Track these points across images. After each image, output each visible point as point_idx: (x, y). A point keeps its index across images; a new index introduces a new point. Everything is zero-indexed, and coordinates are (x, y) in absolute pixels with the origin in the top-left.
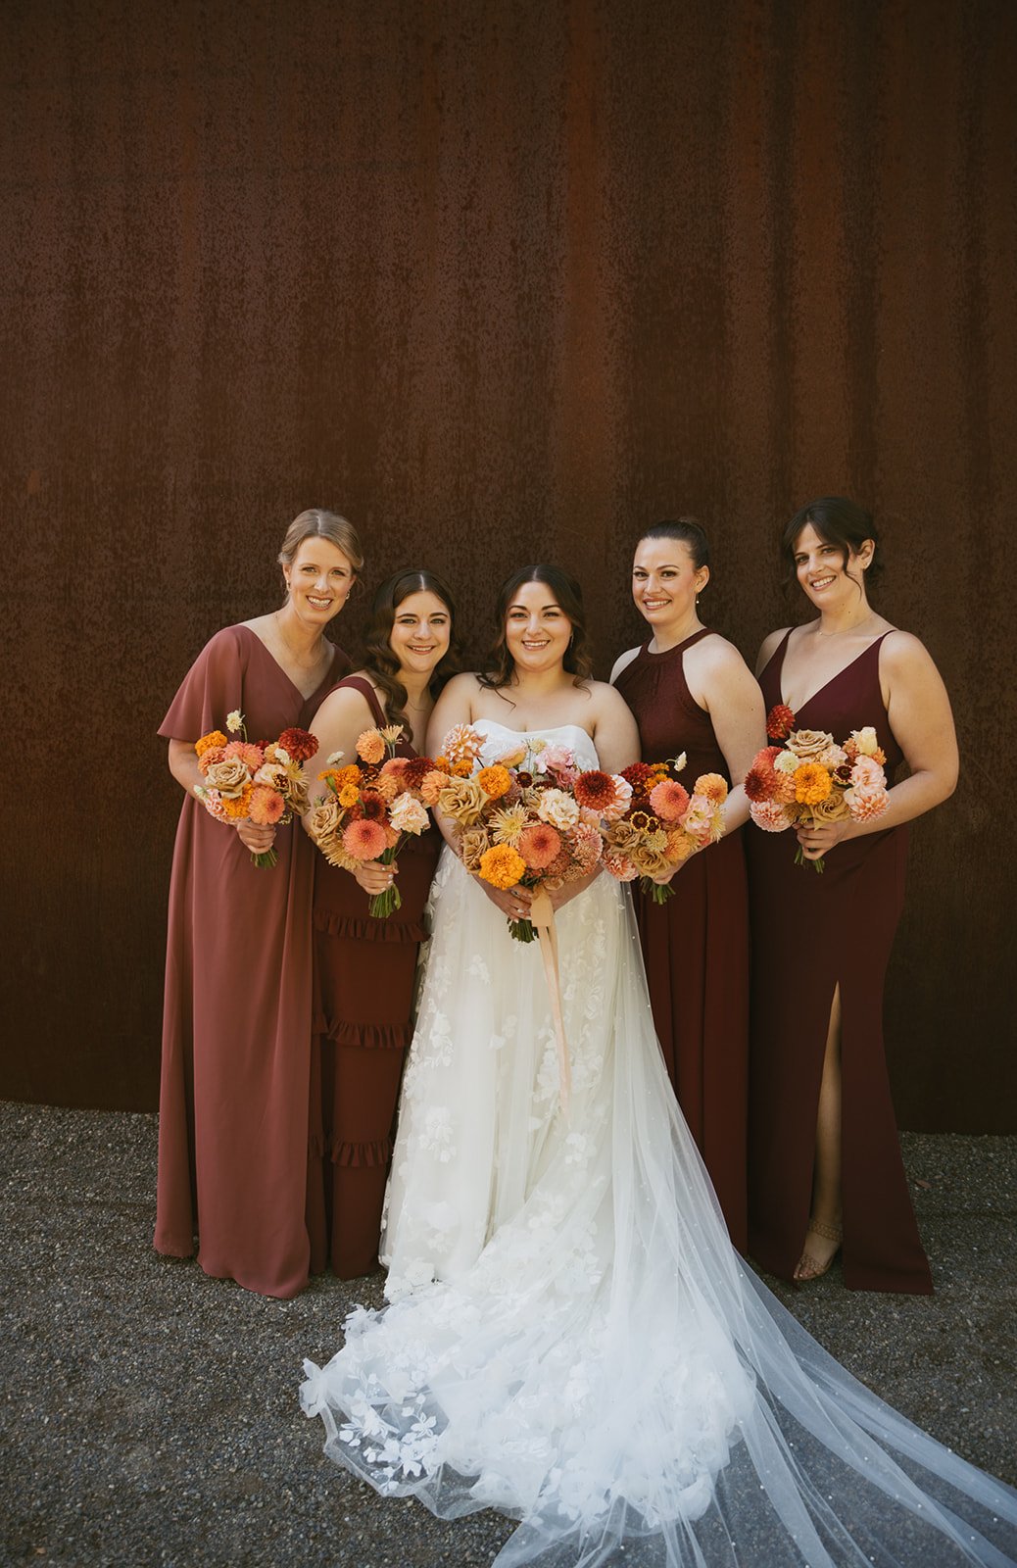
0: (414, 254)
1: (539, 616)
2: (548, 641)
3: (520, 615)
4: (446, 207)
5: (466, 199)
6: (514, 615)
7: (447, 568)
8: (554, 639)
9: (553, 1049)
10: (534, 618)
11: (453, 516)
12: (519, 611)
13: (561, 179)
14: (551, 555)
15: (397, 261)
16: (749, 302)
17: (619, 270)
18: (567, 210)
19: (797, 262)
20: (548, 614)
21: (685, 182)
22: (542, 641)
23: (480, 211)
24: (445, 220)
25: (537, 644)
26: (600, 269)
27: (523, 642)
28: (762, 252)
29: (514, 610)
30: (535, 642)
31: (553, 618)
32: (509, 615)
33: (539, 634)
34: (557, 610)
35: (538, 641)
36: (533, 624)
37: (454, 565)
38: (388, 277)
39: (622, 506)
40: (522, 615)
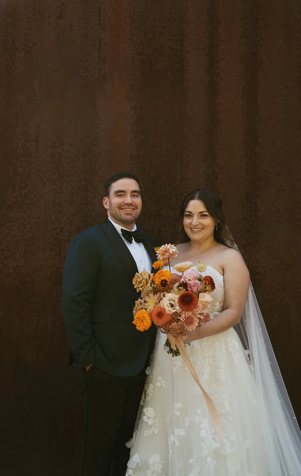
0: (34, 40)
1: (198, 217)
2: (203, 228)
3: (190, 215)
4: (50, 17)
5: (59, 13)
6: (187, 215)
7: (48, 194)
8: (205, 227)
9: (204, 428)
10: (195, 217)
11: (51, 168)
12: (189, 214)
13: (106, 4)
14: (99, 188)
15: (25, 43)
16: (196, 65)
17: (133, 49)
18: (109, 20)
19: (220, 45)
20: (202, 215)
21: (166, 6)
22: (199, 228)
23: (66, 19)
24: (49, 23)
25: (197, 230)
26: (124, 49)
27: (191, 229)
28: (203, 41)
29: (186, 213)
30: (196, 229)
31: (204, 217)
32: (184, 215)
33: (198, 225)
34: (207, 213)
35: (198, 229)
36: (195, 220)
37: (51, 192)
38: (21, 51)
39: (133, 164)
40: (191, 215)
